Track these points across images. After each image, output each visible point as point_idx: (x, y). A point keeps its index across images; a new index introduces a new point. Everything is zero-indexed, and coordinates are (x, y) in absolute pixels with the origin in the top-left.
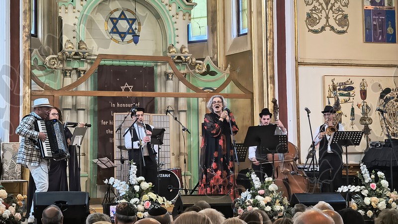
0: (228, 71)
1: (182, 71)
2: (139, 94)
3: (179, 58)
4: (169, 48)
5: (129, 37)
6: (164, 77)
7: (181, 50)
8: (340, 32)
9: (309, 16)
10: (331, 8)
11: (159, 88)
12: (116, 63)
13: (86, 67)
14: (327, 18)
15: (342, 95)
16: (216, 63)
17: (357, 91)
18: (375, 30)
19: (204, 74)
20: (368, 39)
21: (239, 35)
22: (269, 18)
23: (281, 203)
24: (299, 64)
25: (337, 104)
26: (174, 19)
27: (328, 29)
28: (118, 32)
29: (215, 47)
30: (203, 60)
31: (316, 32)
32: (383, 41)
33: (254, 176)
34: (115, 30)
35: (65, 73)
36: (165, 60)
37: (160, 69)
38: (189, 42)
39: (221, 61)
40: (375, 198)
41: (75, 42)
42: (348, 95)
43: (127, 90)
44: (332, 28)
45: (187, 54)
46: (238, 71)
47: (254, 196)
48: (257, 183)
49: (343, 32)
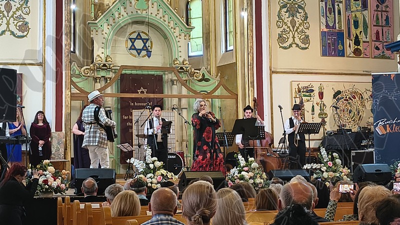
0: (218, 78)
1: (184, 79)
2: (152, 96)
3: (182, 68)
4: (174, 61)
5: (144, 53)
6: (170, 83)
7: (183, 62)
8: (303, 49)
9: (280, 36)
10: (297, 30)
11: (166, 91)
12: (134, 72)
13: (111, 75)
14: (294, 37)
15: (305, 96)
16: (209, 72)
17: (316, 93)
18: (329, 47)
19: (200, 81)
20: (324, 54)
21: (226, 51)
22: (250, 38)
23: (261, 177)
24: (272, 72)
25: (302, 102)
26: (178, 39)
27: (294, 46)
28: (135, 49)
29: (208, 60)
30: (199, 70)
31: (285, 48)
32: (335, 55)
33: (240, 157)
34: (133, 47)
35: (95, 79)
36: (171, 70)
37: (167, 77)
38: (189, 57)
39: (214, 71)
40: (331, 173)
41: (103, 56)
42: (310, 96)
43: (142, 92)
44: (297, 45)
45: (187, 66)
46: (226, 78)
47: (240, 172)
48: (242, 162)
49: (306, 48)
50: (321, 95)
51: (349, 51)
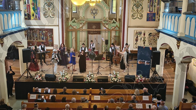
14: (137, 15)
24: (128, 27)
27: (137, 18)
31: (134, 19)
49: (141, 19)
50: (144, 34)
51: (157, 19)
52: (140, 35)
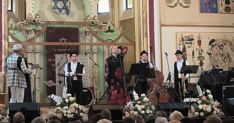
0: (121, 30)
1: (94, 30)
2: (70, 44)
3: (93, 23)
4: (87, 17)
5: (64, 11)
6: (84, 34)
7: (94, 18)
8: (185, 7)
11: (81, 40)
12: (57, 26)
13: (40, 28)
15: (187, 43)
16: (114, 25)
17: (196, 41)
18: (206, 5)
19: (107, 32)
20: (202, 11)
21: (127, 9)
24: (162, 26)
25: (184, 49)
26: (90, 0)
27: (178, 5)
28: (57, 8)
29: (113, 16)
30: (106, 23)
31: (172, 7)
32: (210, 12)
35: (27, 32)
36: (84, 24)
37: (82, 29)
38: (98, 13)
39: (117, 24)
40: (205, 105)
41: (33, 15)
42: (191, 43)
43: (63, 41)
44: (181, 5)
45: (97, 21)
46: (127, 29)
49: (188, 7)
50: (199, 43)
51: (221, 8)
52: (190, 45)
